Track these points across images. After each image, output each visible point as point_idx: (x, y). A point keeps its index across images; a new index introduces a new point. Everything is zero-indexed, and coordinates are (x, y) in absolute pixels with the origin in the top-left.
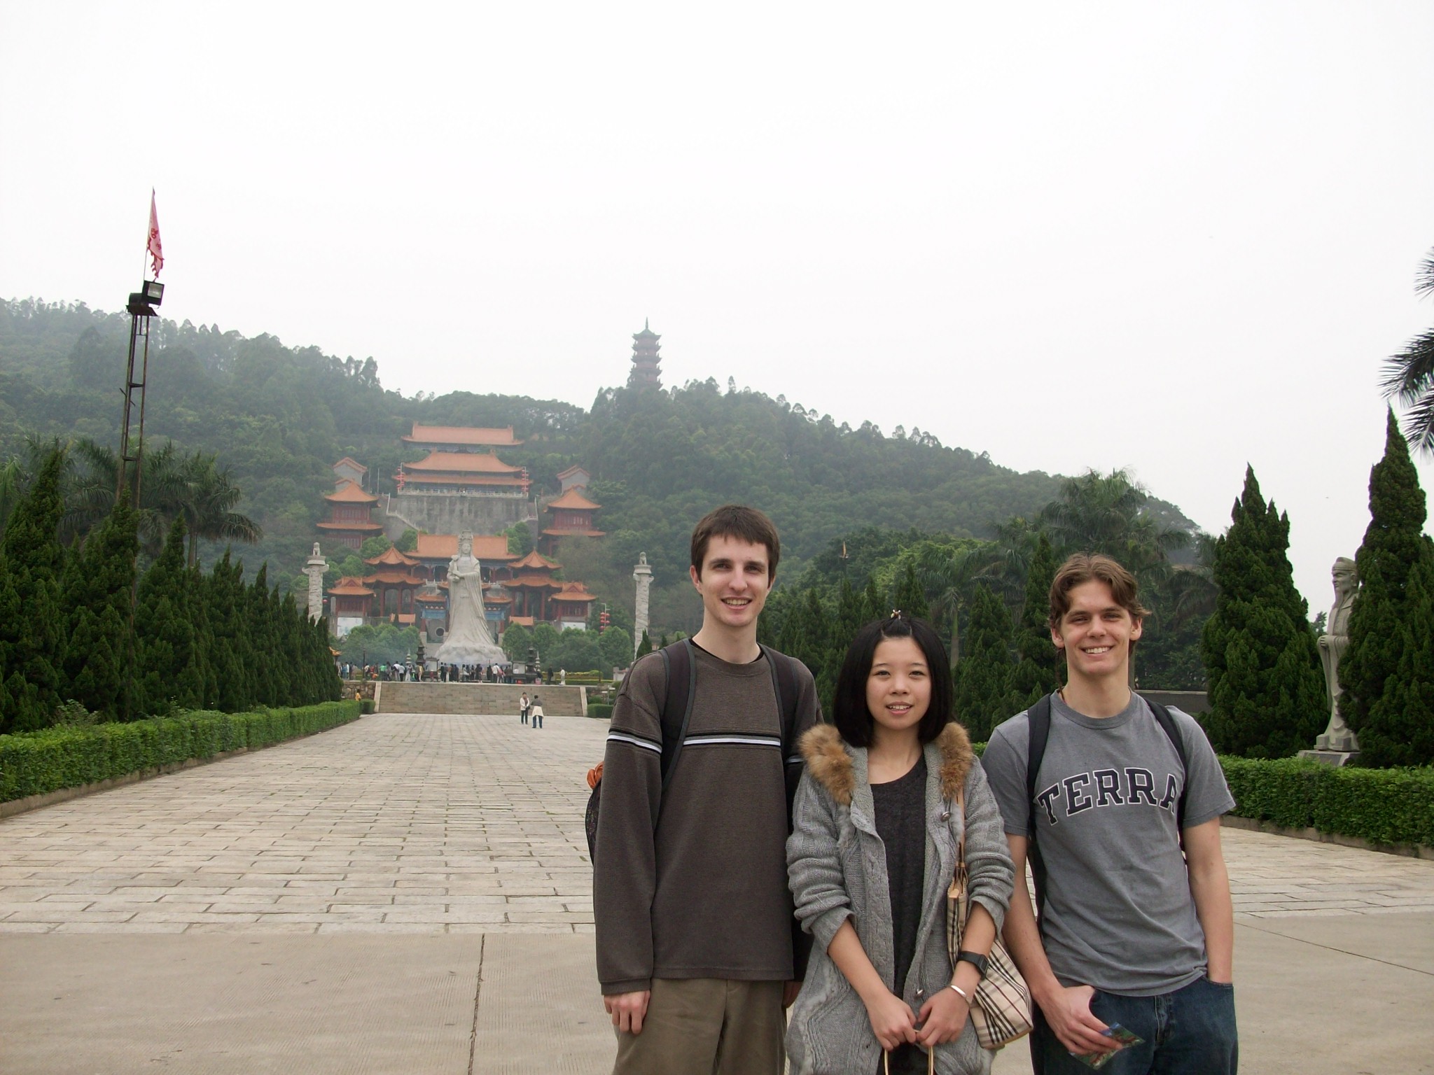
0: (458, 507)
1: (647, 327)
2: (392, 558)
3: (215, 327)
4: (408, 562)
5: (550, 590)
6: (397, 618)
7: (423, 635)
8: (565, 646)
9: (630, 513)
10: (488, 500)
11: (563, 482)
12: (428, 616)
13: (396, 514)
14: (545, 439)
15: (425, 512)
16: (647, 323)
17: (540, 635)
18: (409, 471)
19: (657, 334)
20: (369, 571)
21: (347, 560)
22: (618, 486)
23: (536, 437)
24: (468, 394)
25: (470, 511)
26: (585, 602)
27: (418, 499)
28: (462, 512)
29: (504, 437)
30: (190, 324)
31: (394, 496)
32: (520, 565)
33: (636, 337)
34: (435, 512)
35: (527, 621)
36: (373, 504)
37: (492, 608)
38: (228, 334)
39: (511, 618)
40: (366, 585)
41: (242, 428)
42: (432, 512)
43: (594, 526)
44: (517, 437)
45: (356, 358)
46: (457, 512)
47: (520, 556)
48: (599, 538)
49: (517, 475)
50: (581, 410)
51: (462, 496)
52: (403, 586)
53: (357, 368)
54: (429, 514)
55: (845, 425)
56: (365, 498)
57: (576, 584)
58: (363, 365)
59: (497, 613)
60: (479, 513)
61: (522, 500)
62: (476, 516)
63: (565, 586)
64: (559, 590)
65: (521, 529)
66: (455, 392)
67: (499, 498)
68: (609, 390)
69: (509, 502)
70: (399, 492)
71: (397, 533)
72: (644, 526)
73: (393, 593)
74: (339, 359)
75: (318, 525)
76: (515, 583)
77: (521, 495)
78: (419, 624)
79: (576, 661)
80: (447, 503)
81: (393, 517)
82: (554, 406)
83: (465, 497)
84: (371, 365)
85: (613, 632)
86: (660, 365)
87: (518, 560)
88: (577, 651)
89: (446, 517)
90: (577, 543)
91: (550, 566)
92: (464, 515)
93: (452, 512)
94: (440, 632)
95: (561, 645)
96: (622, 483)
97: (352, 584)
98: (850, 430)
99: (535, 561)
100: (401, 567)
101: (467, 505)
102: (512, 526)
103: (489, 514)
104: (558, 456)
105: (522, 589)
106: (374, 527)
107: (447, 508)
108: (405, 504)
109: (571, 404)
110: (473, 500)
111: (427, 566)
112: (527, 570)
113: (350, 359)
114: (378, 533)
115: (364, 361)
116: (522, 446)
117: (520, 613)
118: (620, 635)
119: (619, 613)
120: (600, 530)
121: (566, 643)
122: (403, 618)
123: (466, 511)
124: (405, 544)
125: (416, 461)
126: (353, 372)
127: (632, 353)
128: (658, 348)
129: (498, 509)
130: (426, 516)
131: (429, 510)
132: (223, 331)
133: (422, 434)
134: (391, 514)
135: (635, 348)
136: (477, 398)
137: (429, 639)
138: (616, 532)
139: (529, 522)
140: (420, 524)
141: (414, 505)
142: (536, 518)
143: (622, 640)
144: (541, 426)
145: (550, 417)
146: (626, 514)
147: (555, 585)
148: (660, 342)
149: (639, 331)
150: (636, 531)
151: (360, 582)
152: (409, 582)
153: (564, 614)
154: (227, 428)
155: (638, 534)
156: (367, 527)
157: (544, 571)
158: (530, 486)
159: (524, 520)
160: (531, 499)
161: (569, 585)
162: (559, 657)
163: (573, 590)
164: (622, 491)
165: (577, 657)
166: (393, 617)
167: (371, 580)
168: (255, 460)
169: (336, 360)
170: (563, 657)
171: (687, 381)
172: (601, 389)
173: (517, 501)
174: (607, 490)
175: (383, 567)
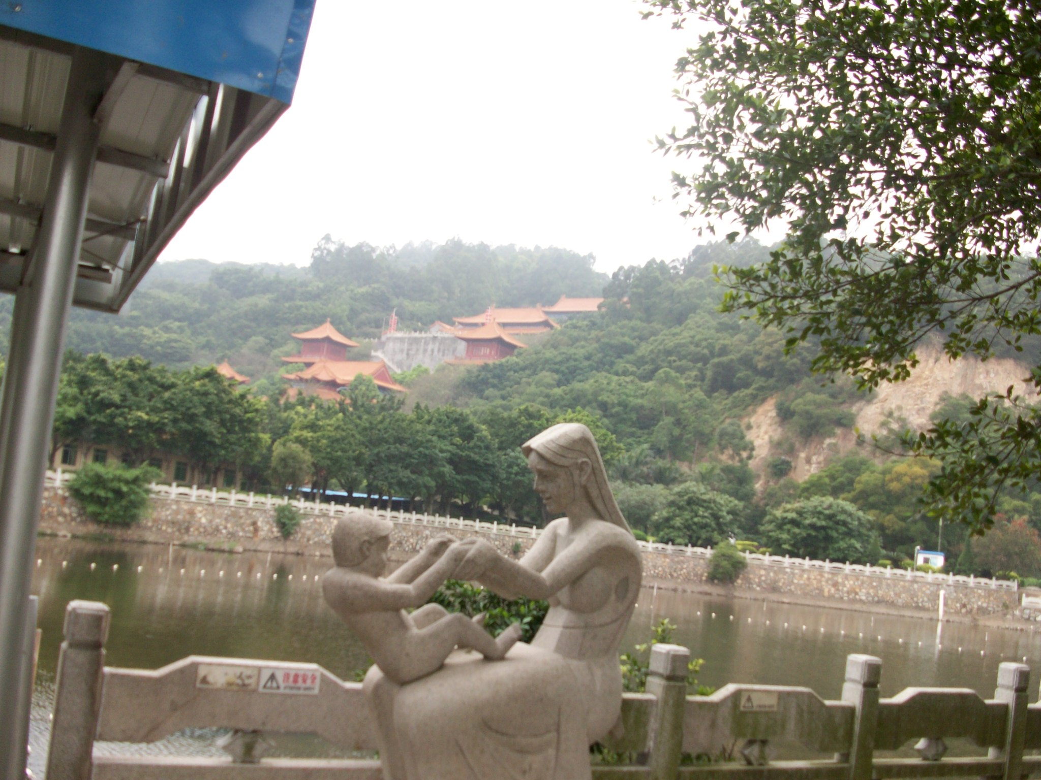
0: (430, 347)
15: (405, 352)
27: (401, 340)
28: (433, 351)
34: (412, 352)
46: (429, 352)
54: (408, 354)
70: (389, 335)
75: (283, 358)
80: (422, 344)
89: (420, 356)
93: (425, 351)
101: (437, 344)
107: (422, 348)
131: (408, 350)
141: (398, 346)
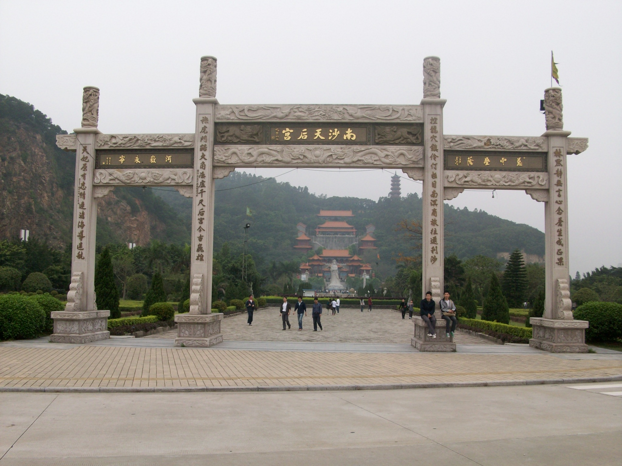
1: (396, 174)
2: (316, 257)
3: (254, 175)
4: (320, 259)
5: (360, 266)
6: (318, 275)
7: (325, 280)
9: (385, 241)
10: (343, 237)
11: (367, 230)
12: (326, 275)
13: (316, 242)
14: (363, 212)
17: (356, 279)
18: (319, 228)
19: (399, 176)
20: (309, 261)
21: (303, 257)
23: (360, 212)
24: (338, 197)
25: (338, 241)
26: (369, 270)
27: (323, 237)
28: (335, 241)
29: (348, 214)
30: (246, 173)
31: (315, 236)
32: (352, 259)
33: (392, 177)
34: (328, 242)
35: (353, 275)
36: (309, 240)
38: (259, 177)
39: (349, 275)
40: (309, 265)
43: (374, 246)
44: (353, 214)
45: (301, 187)
47: (352, 256)
48: (376, 249)
49: (352, 228)
50: (375, 202)
51: (336, 236)
52: (319, 265)
53: (302, 190)
55: (458, 208)
56: (306, 238)
58: (304, 189)
60: (341, 241)
62: (340, 243)
63: (364, 265)
64: (362, 266)
65: (353, 246)
66: (334, 196)
67: (347, 237)
68: (383, 197)
69: (349, 238)
70: (317, 236)
71: (316, 248)
73: (316, 267)
74: (296, 187)
75: (294, 247)
76: (350, 264)
77: (353, 236)
78: (323, 276)
80: (331, 238)
81: (315, 243)
82: (366, 201)
84: (306, 188)
86: (400, 187)
87: (351, 257)
89: (331, 243)
90: (369, 251)
91: (360, 259)
94: (329, 279)
96: (384, 231)
97: (305, 265)
98: (460, 210)
99: (356, 258)
100: (318, 260)
101: (337, 239)
102: (351, 245)
103: (344, 242)
104: (366, 219)
105: (352, 266)
106: (310, 247)
107: (331, 240)
108: (319, 239)
109: (372, 200)
110: (339, 237)
111: (325, 259)
112: (353, 261)
113: (299, 187)
114: (311, 249)
115: (304, 187)
116: (355, 216)
117: (352, 273)
120: (376, 247)
122: (319, 275)
123: (337, 241)
124: (319, 252)
125: (322, 224)
126: (300, 191)
127: (391, 183)
129: (346, 240)
130: (325, 243)
131: (326, 241)
132: (257, 176)
133: (323, 213)
134: (315, 242)
135: (392, 181)
136: (340, 198)
137: (326, 281)
138: (381, 247)
139: (355, 244)
140: (323, 245)
141: (321, 239)
142: (357, 243)
144: (361, 208)
145: (364, 205)
147: (361, 264)
151: (307, 264)
152: (321, 264)
155: (387, 248)
156: (308, 247)
157: (358, 261)
158: (356, 232)
159: (354, 243)
160: (356, 237)
163: (366, 266)
164: (384, 233)
166: (316, 274)
167: (310, 264)
169: (295, 188)
171: (408, 194)
172: (380, 197)
173: (352, 237)
174: (379, 233)
175: (313, 260)
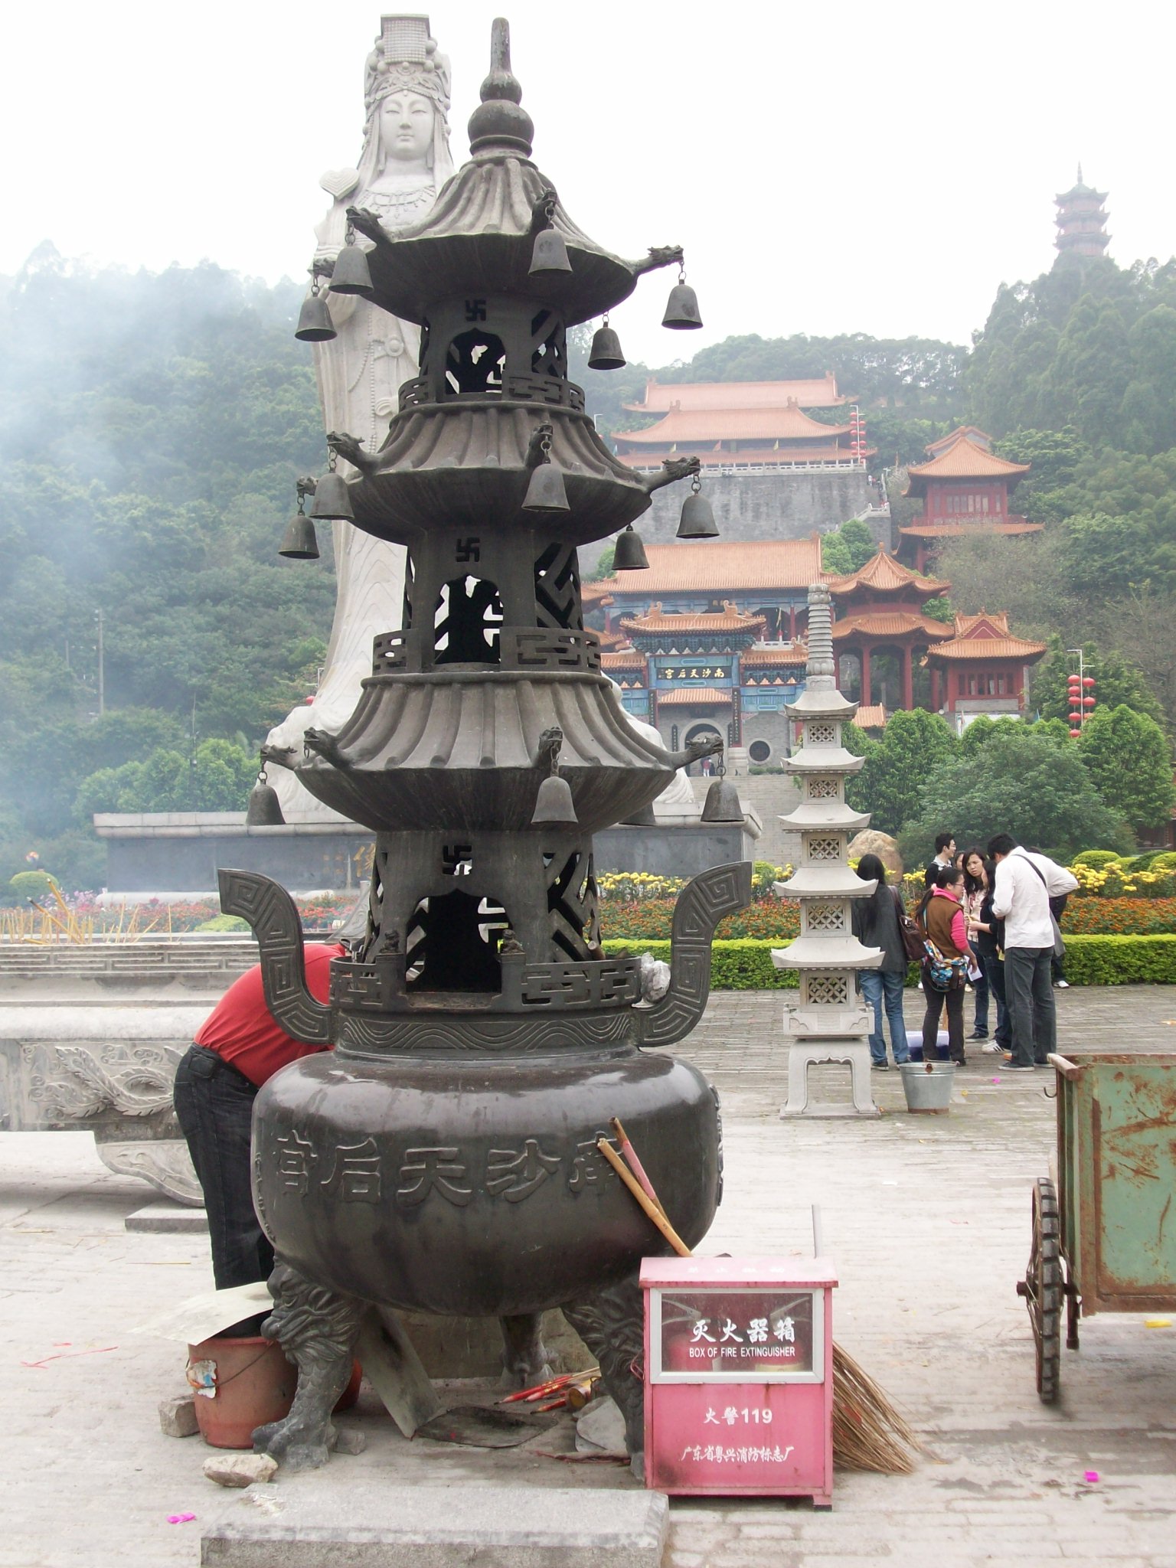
0: (718, 498)
1: (1080, 179)
5: (920, 640)
8: (980, 766)
9: (1091, 482)
10: (781, 482)
16: (1080, 172)
17: (900, 740)
19: (1100, 191)
22: (1059, 436)
23: (881, 401)
25: (743, 506)
26: (1017, 662)
28: (726, 509)
29: (818, 394)
32: (849, 586)
33: (1061, 201)
37: (771, 679)
41: (292, 384)
42: (663, 514)
43: (1014, 513)
44: (842, 394)
46: (717, 510)
48: (1029, 535)
51: (724, 476)
57: (991, 619)
59: (784, 691)
60: (763, 509)
61: (855, 475)
62: (757, 516)
63: (962, 626)
64: (948, 637)
65: (853, 532)
67: (806, 476)
68: (1019, 286)
69: (824, 483)
72: (1128, 505)
77: (851, 468)
79: (1017, 808)
82: (913, 347)
83: (730, 477)
85: (1117, 722)
88: (1018, 778)
90: (981, 549)
91: (922, 583)
92: (731, 516)
95: (963, 764)
96: (1066, 432)
99: (885, 575)
101: (735, 493)
102: (833, 528)
103: (785, 507)
104: (926, 423)
105: (854, 643)
110: (749, 483)
112: (867, 597)
116: (853, 405)
118: (1137, 729)
119: (1117, 675)
120: (1029, 521)
121: (983, 756)
123: (734, 506)
125: (639, 429)
128: (1102, 218)
129: (803, 498)
130: (652, 522)
133: (661, 399)
135: (1060, 221)
138: (1066, 521)
139: (869, 519)
142: (885, 510)
143: (1144, 745)
144: (890, 385)
145: (906, 372)
146: (1083, 486)
147: (933, 630)
148: (1107, 207)
149: (1065, 190)
150: (1114, 515)
153: (964, 693)
154: (265, 386)
157: (906, 596)
159: (861, 518)
160: (873, 472)
161: (970, 622)
162: (964, 799)
163: (983, 632)
164: (1067, 446)
165: (1017, 798)
168: (299, 430)
170: (977, 797)
172: (1003, 285)
173: (843, 477)
174: (1035, 445)
